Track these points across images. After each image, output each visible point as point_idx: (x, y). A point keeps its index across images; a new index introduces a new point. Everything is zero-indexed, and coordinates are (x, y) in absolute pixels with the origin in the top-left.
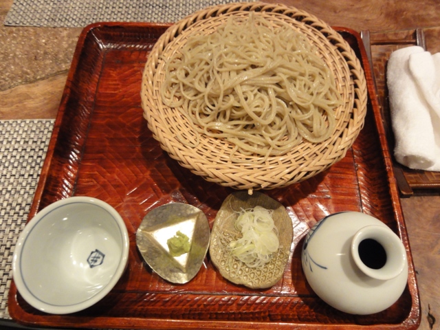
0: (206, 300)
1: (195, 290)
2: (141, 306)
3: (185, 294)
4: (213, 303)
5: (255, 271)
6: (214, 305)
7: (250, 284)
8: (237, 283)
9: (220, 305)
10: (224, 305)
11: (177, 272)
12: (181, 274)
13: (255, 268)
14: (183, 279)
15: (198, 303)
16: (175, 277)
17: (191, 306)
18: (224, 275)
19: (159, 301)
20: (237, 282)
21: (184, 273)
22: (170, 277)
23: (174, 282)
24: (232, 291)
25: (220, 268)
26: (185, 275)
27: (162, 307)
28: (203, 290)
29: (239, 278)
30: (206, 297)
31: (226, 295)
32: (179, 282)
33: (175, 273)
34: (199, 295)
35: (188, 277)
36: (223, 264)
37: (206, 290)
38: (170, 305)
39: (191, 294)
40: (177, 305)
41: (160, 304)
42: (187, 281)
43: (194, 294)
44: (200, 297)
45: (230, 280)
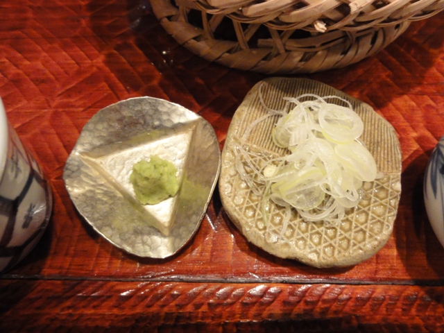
0: (213, 294)
1: (188, 272)
2: (69, 308)
3: (167, 282)
4: (229, 300)
5: (323, 228)
6: (231, 304)
7: (313, 258)
8: (283, 256)
9: (244, 304)
10: (253, 304)
11: (149, 234)
12: (157, 239)
13: (322, 223)
14: (163, 248)
15: (197, 301)
16: (144, 243)
17: (180, 306)
18: (252, 239)
19: (109, 297)
20: (282, 253)
21: (164, 236)
22: (133, 245)
23: (142, 255)
24: (269, 274)
25: (243, 222)
26: (166, 240)
27: (115, 311)
28: (205, 272)
29: (287, 245)
30: (212, 288)
31: (258, 283)
32: (153, 255)
33: (146, 237)
34: (199, 282)
35: (173, 244)
36: (250, 213)
37: (212, 272)
38: (134, 306)
39: (182, 281)
40: (149, 306)
41: (111, 303)
42: (170, 254)
43: (188, 282)
44: (201, 287)
45: (266, 249)
